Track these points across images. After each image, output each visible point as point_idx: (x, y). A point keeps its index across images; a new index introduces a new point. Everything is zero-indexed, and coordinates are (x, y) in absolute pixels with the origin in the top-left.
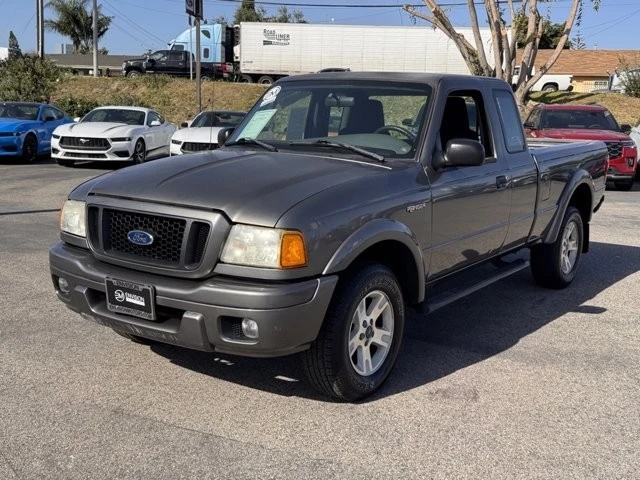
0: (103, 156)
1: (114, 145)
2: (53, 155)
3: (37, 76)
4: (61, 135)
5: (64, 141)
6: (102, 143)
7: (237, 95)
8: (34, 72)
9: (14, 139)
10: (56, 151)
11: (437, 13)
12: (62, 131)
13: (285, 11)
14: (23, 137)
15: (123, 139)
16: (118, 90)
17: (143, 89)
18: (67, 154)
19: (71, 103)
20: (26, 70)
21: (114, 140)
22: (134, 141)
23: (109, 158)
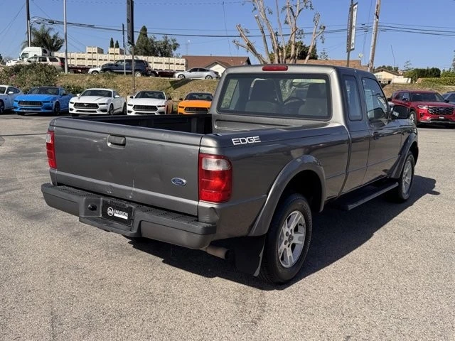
0: (95, 112)
1: (100, 106)
2: (70, 112)
3: (48, 74)
4: (74, 102)
5: (76, 105)
6: (95, 106)
7: (151, 83)
8: (46, 72)
9: (50, 104)
10: (72, 110)
11: (249, 44)
12: (74, 100)
13: (166, 38)
14: (54, 103)
15: (104, 104)
16: (89, 81)
17: (103, 80)
18: (78, 111)
19: (68, 87)
20: (41, 70)
21: (100, 104)
22: (109, 105)
23: (98, 113)
